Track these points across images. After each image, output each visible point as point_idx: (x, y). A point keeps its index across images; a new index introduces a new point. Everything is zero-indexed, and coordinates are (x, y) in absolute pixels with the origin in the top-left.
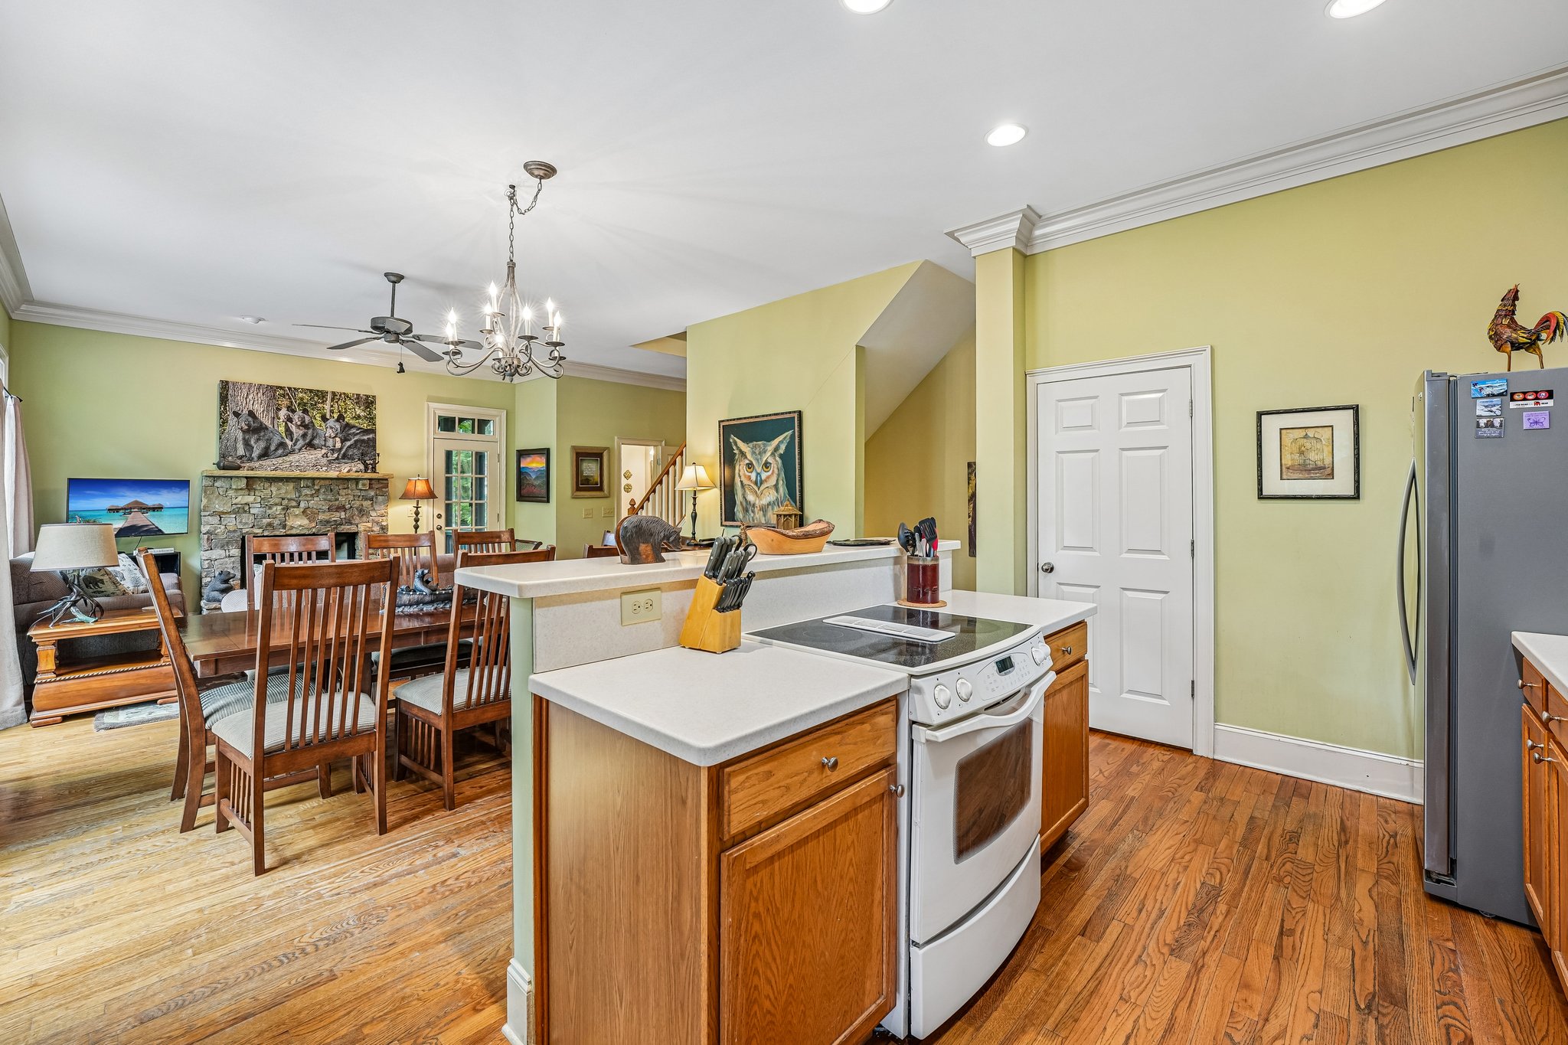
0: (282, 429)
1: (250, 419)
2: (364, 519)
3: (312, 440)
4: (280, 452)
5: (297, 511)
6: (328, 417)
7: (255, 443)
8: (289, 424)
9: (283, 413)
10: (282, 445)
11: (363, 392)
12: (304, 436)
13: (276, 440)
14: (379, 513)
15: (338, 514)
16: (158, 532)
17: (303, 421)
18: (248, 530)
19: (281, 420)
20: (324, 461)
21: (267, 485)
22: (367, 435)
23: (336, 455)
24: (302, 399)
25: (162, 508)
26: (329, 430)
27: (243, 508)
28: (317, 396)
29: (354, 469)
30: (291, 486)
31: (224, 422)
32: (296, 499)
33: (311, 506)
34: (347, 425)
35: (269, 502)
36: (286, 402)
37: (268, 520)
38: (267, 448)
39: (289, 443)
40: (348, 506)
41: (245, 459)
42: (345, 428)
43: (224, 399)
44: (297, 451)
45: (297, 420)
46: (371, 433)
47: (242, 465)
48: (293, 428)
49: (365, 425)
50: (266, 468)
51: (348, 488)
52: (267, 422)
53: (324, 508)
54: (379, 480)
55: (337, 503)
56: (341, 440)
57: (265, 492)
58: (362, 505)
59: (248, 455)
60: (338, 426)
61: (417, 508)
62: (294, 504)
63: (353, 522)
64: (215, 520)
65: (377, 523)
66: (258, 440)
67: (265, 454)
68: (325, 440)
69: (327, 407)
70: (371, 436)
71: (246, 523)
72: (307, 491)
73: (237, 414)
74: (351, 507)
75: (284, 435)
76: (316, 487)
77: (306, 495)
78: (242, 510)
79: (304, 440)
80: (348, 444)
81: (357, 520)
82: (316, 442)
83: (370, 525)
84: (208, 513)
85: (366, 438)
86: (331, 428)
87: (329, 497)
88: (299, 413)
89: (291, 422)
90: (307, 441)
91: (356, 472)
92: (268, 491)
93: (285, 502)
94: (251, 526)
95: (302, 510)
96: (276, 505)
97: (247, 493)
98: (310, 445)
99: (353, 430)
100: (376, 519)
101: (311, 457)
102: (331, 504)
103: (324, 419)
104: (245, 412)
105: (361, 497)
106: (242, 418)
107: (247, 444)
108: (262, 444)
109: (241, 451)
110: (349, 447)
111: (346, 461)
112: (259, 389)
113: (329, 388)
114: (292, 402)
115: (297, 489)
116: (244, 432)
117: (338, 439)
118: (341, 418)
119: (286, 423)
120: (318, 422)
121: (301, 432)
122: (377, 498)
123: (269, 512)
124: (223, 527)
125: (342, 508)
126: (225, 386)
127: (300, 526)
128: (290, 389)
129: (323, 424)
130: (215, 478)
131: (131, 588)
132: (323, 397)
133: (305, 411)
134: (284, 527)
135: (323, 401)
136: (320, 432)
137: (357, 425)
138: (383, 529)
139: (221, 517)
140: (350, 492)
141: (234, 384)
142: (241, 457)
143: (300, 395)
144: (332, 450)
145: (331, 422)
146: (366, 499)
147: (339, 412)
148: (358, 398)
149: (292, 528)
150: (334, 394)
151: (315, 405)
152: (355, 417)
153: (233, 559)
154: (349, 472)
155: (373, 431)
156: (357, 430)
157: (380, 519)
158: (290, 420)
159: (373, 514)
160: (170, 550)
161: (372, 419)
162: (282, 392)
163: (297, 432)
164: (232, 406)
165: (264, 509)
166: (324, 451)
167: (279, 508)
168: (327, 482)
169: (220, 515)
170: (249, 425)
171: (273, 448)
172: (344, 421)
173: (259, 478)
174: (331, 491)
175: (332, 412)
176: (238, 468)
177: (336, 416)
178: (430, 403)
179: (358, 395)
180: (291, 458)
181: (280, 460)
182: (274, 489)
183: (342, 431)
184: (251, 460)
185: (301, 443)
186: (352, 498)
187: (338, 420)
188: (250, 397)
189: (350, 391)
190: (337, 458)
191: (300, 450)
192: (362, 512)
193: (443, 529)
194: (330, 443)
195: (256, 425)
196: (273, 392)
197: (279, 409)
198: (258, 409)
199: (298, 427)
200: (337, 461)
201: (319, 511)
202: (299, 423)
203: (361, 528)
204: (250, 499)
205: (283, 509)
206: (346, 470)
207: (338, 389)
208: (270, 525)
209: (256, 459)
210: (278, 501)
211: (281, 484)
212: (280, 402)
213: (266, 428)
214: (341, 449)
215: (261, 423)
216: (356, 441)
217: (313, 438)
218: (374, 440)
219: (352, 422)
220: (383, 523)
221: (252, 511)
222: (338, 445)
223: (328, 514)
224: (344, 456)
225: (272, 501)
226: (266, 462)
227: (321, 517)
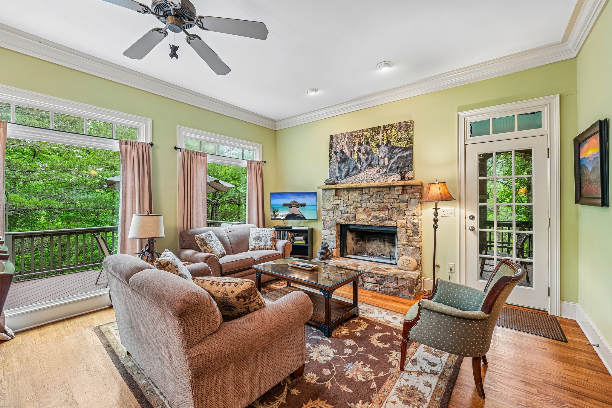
0: (356, 157)
1: (341, 154)
2: (401, 217)
3: (371, 162)
4: (354, 172)
5: (361, 210)
6: (380, 144)
7: (343, 168)
8: (359, 153)
9: (356, 148)
10: (356, 167)
11: (402, 120)
12: (367, 160)
13: (352, 166)
14: (412, 212)
15: (383, 212)
16: (303, 218)
17: (366, 150)
18: (338, 220)
19: (355, 152)
20: (378, 175)
21: (346, 193)
22: (406, 152)
23: (385, 170)
24: (366, 136)
25: (305, 205)
26: (380, 153)
27: (336, 207)
28: (375, 131)
29: (396, 179)
30: (358, 192)
31: (331, 158)
32: (360, 202)
33: (368, 206)
34: (393, 147)
35: (347, 203)
36: (357, 140)
37: (347, 215)
38: (348, 171)
39: (359, 166)
40: (390, 207)
41: (339, 178)
42: (390, 150)
43: (331, 146)
44: (363, 170)
45: (363, 150)
46: (409, 150)
47: (338, 182)
48: (361, 156)
49: (405, 145)
50: (347, 183)
51: (389, 193)
52: (349, 155)
53: (375, 208)
54: (412, 186)
55: (383, 204)
56: (388, 159)
57: (346, 197)
58: (399, 206)
59: (340, 176)
60: (386, 149)
61: (436, 209)
62: (359, 205)
63: (393, 218)
64: (325, 213)
65: (410, 220)
66: (345, 166)
67: (347, 175)
68: (378, 161)
69: (380, 137)
70: (409, 152)
71: (338, 216)
72: (366, 197)
73: (336, 153)
74: (392, 207)
75: (356, 161)
76: (371, 194)
77: (365, 199)
78: (336, 208)
79: (367, 163)
80: (393, 161)
81: (395, 217)
82: (373, 163)
83: (404, 222)
84: (323, 210)
85: (405, 154)
86: (382, 151)
87: (378, 200)
88: (365, 145)
89: (360, 152)
90: (368, 163)
91: (398, 181)
92: (347, 197)
93: (355, 204)
94: (340, 218)
95: (363, 209)
96: (351, 205)
97: (338, 198)
98: (370, 165)
99: (396, 150)
100: (409, 217)
101: (370, 173)
102: (379, 205)
103: (378, 146)
104: (339, 151)
105: (399, 200)
106: (338, 155)
107: (339, 169)
108: (346, 168)
109: (337, 175)
110: (393, 163)
111: (391, 173)
112: (345, 135)
113: (380, 124)
114: (361, 139)
115: (361, 195)
116: (339, 163)
117: (386, 159)
118: (389, 142)
119: (358, 153)
120: (375, 149)
121: (365, 158)
122: (410, 201)
123: (348, 209)
124: (329, 217)
125: (386, 208)
126: (331, 137)
127: (363, 219)
128: (360, 131)
129: (378, 150)
130: (325, 190)
131: (263, 246)
132: (378, 131)
133: (368, 143)
134: (355, 220)
135: (378, 134)
136: (375, 155)
137: (399, 146)
138: (414, 226)
139: (328, 212)
140: (391, 196)
141: (335, 136)
142: (338, 177)
143: (365, 133)
144: (383, 167)
145: (382, 148)
146: (401, 201)
147: (387, 139)
148: (400, 126)
149: (359, 220)
150: (384, 127)
151: (373, 138)
152: (397, 140)
153: (333, 236)
154: (393, 181)
155: (411, 148)
156: (399, 149)
157: (413, 218)
158: (359, 151)
159: (407, 213)
160: (306, 228)
161: (409, 139)
162: (356, 134)
163: (363, 157)
164: (334, 149)
165: (345, 208)
166: (378, 168)
167: (352, 207)
168: (377, 190)
169: (328, 211)
170: (340, 158)
171: (351, 170)
172: (390, 145)
173: (343, 189)
174: (379, 195)
175: (383, 140)
176: (334, 184)
177: (385, 142)
178: (460, 113)
179: (400, 123)
180: (361, 175)
181: (354, 177)
182: (349, 195)
183: (389, 152)
184: (341, 179)
185: (365, 164)
186: (392, 201)
187: (386, 145)
188: (341, 141)
189: (393, 122)
190: (386, 172)
191: (364, 169)
192: (399, 211)
193: (476, 229)
194: (381, 162)
195: (344, 157)
196: (351, 136)
197: (354, 145)
198: (345, 147)
199: (364, 154)
200: (385, 175)
201: (373, 210)
202: (364, 152)
203: (399, 224)
204: (338, 202)
205: (354, 208)
206: (391, 181)
207: (387, 123)
208: (348, 217)
209: (343, 178)
210: (351, 203)
211: (353, 192)
212: (355, 141)
213: (348, 159)
214: (388, 166)
215: (346, 155)
216: (398, 158)
217: (372, 160)
218: (411, 155)
219: (396, 144)
220: (414, 221)
221: (341, 209)
222: (386, 163)
223: (377, 212)
224: (390, 170)
225: (349, 203)
226: (348, 179)
227: (374, 214)
